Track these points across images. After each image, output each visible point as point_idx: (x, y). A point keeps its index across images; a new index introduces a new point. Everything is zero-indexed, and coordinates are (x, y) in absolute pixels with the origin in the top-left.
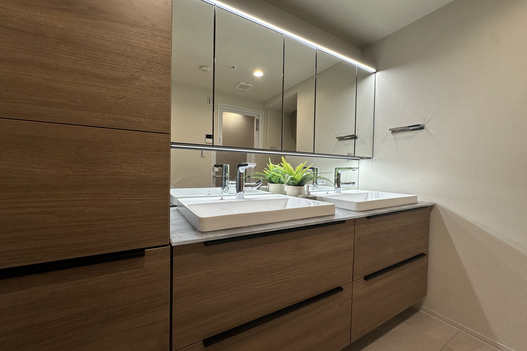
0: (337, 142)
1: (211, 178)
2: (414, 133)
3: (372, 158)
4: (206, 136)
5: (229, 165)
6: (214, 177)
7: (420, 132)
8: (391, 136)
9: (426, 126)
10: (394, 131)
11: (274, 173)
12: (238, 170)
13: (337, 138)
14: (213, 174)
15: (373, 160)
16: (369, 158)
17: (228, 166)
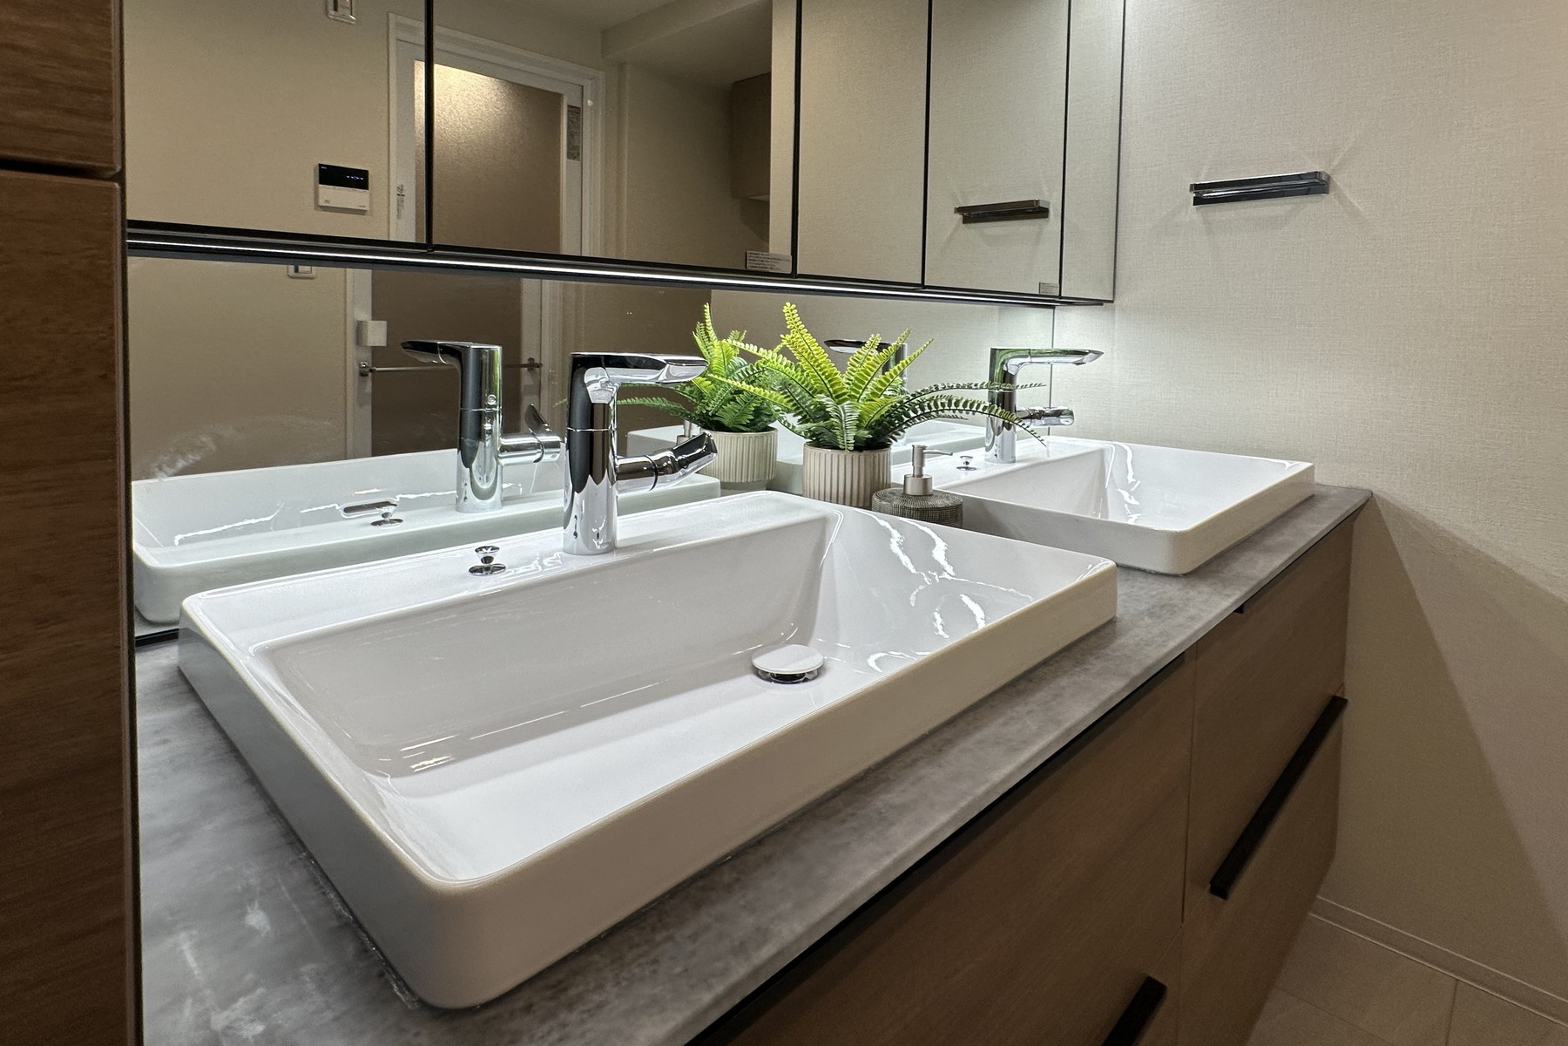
0: (956, 229)
1: (350, 381)
2: (1289, 207)
3: (1112, 302)
4: (321, 170)
5: (498, 349)
6: (363, 374)
7: (1311, 202)
8: (1193, 213)
9: (1339, 181)
10: (1203, 195)
11: (737, 384)
12: (578, 385)
13: (959, 210)
14: (355, 358)
15: (1114, 309)
16: (1099, 303)
17: (492, 353)
